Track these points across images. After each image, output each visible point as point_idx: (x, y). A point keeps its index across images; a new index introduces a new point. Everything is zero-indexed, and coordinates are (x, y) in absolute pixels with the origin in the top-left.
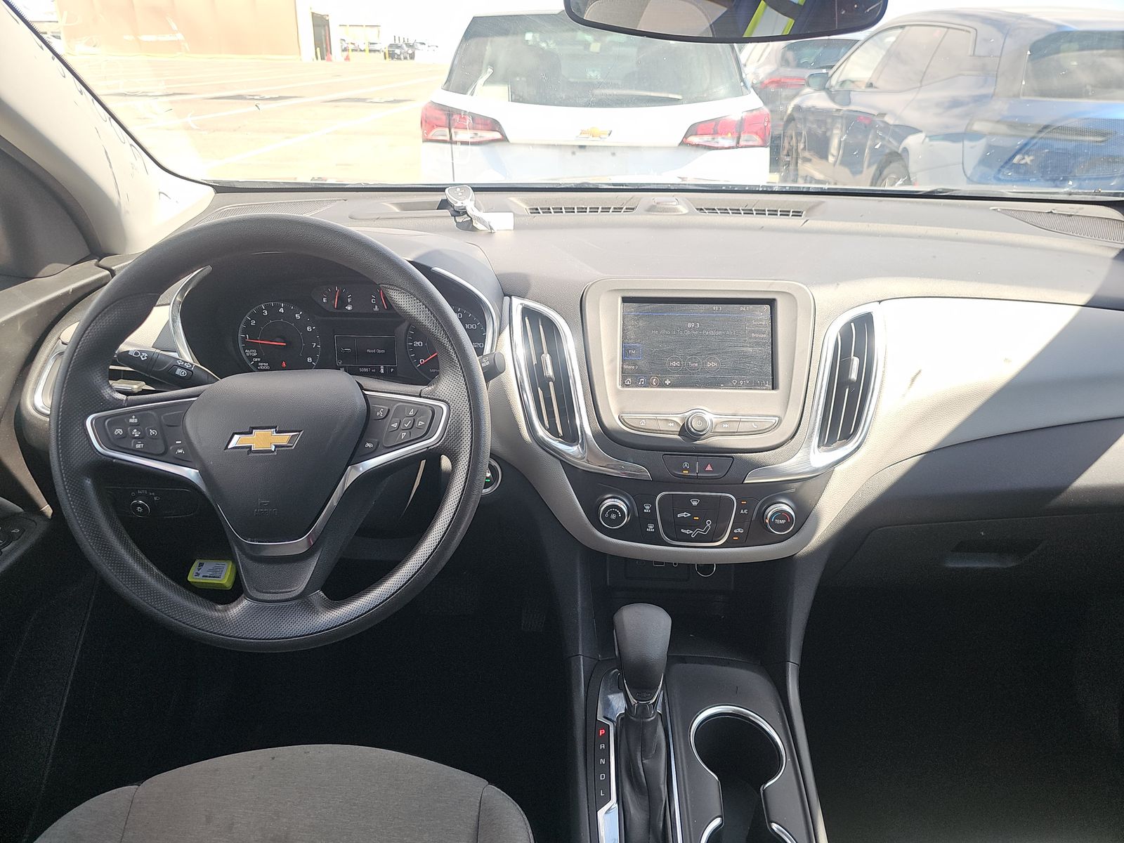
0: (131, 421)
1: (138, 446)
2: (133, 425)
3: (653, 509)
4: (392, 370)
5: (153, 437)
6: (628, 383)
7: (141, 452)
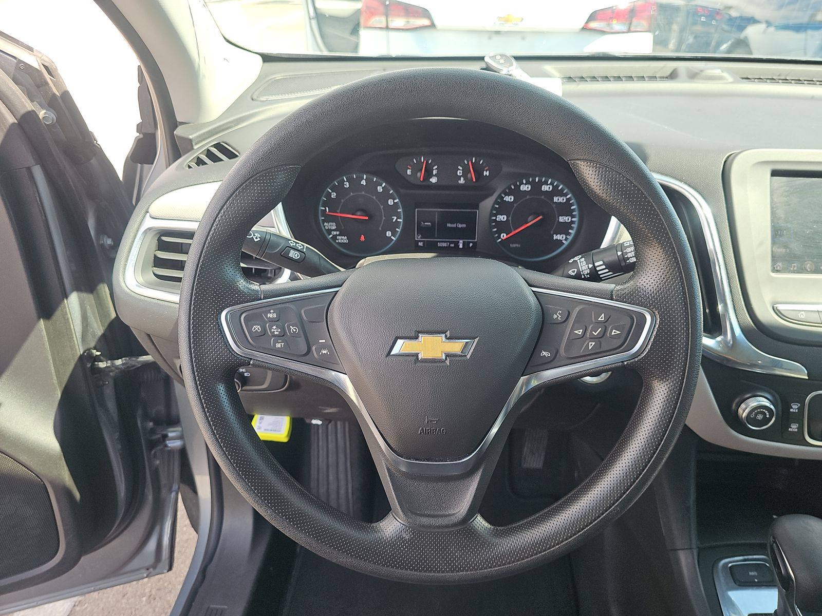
0: (270, 315)
1: (278, 345)
2: (272, 321)
3: (801, 409)
4: (471, 245)
5: (294, 335)
6: (778, 268)
7: (282, 352)
